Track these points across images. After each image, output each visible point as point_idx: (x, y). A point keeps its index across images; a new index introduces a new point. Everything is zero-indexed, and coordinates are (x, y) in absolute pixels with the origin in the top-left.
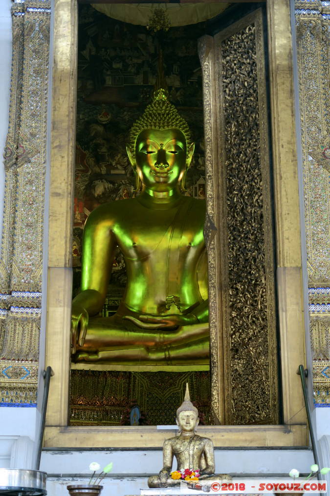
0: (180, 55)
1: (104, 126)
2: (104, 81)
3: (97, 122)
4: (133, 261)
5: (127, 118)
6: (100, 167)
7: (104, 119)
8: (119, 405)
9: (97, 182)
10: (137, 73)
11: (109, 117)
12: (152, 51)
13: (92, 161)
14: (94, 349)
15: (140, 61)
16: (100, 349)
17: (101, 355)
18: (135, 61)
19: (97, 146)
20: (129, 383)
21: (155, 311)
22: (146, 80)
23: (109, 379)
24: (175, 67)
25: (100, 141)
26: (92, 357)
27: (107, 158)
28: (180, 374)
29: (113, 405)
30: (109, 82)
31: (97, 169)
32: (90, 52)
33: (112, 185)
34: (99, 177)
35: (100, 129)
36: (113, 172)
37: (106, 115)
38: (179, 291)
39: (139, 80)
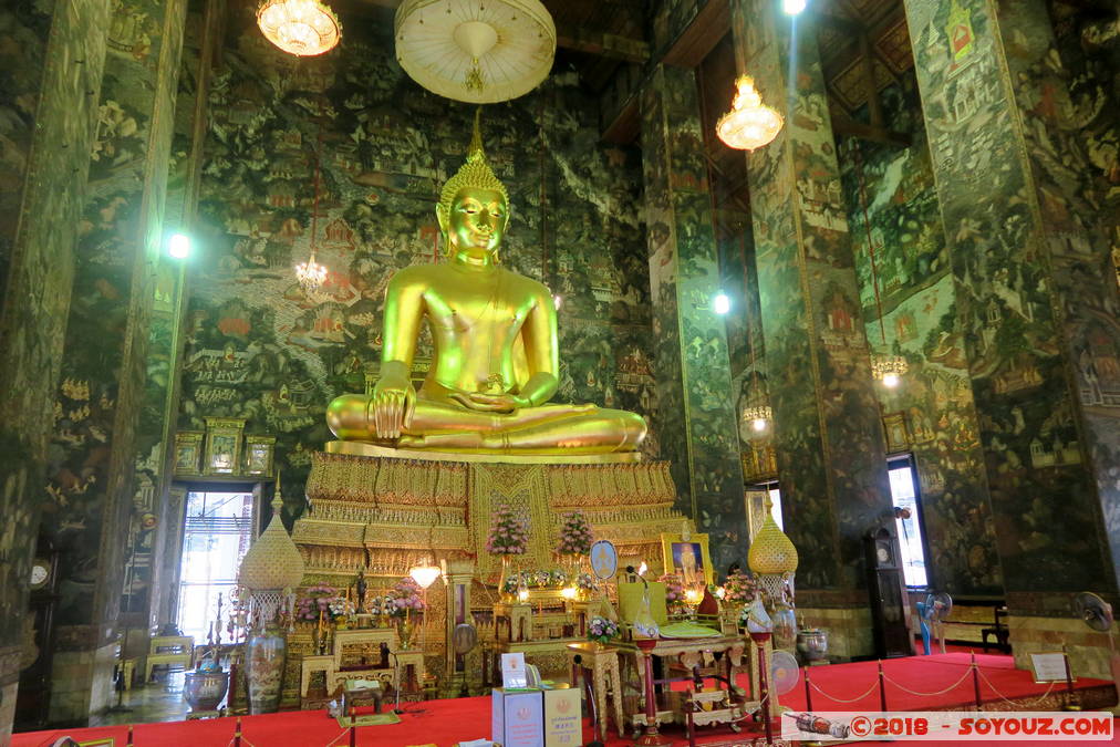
0: (447, 152)
1: (372, 207)
2: (372, 166)
3: (364, 203)
4: (446, 331)
5: (394, 203)
6: (366, 246)
7: (372, 202)
8: (455, 505)
9: (363, 260)
10: (406, 163)
11: (377, 200)
12: (420, 145)
13: (358, 240)
14: (418, 433)
15: (408, 152)
16: (425, 433)
17: (428, 440)
18: (403, 151)
19: (364, 226)
20: (467, 477)
21: (475, 389)
22: (413, 170)
23: (442, 471)
24: (442, 163)
25: (368, 221)
26: (418, 442)
27: (374, 238)
28: (527, 467)
29: (449, 505)
30: (377, 167)
31: (363, 248)
32: (360, 136)
33: (377, 265)
34: (364, 255)
35: (368, 210)
36: (379, 252)
37: (374, 197)
38: (500, 368)
39: (407, 169)
